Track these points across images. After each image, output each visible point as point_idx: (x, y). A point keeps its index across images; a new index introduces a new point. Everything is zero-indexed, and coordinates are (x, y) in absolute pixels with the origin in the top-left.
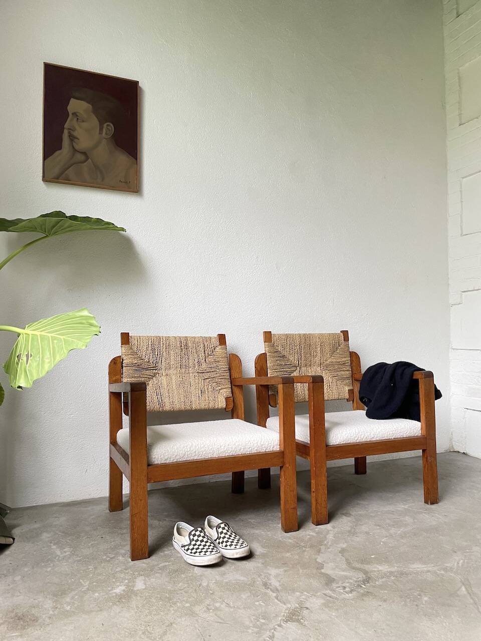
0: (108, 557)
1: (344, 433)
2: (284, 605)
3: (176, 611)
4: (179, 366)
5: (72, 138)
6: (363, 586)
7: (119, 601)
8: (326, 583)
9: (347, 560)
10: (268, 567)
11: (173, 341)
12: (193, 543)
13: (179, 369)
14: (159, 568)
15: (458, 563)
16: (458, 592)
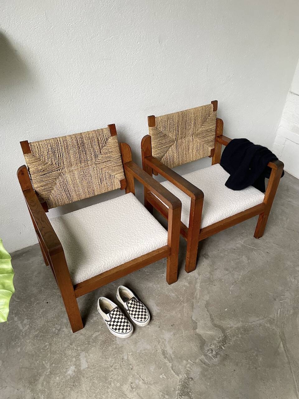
0: (56, 329)
2: (178, 377)
3: (112, 392)
4: (79, 162)
6: (223, 347)
7: (74, 386)
8: (201, 347)
9: (211, 315)
10: (163, 331)
11: (70, 141)
12: (113, 320)
13: (80, 164)
14: (92, 339)
15: (277, 313)
16: (279, 350)
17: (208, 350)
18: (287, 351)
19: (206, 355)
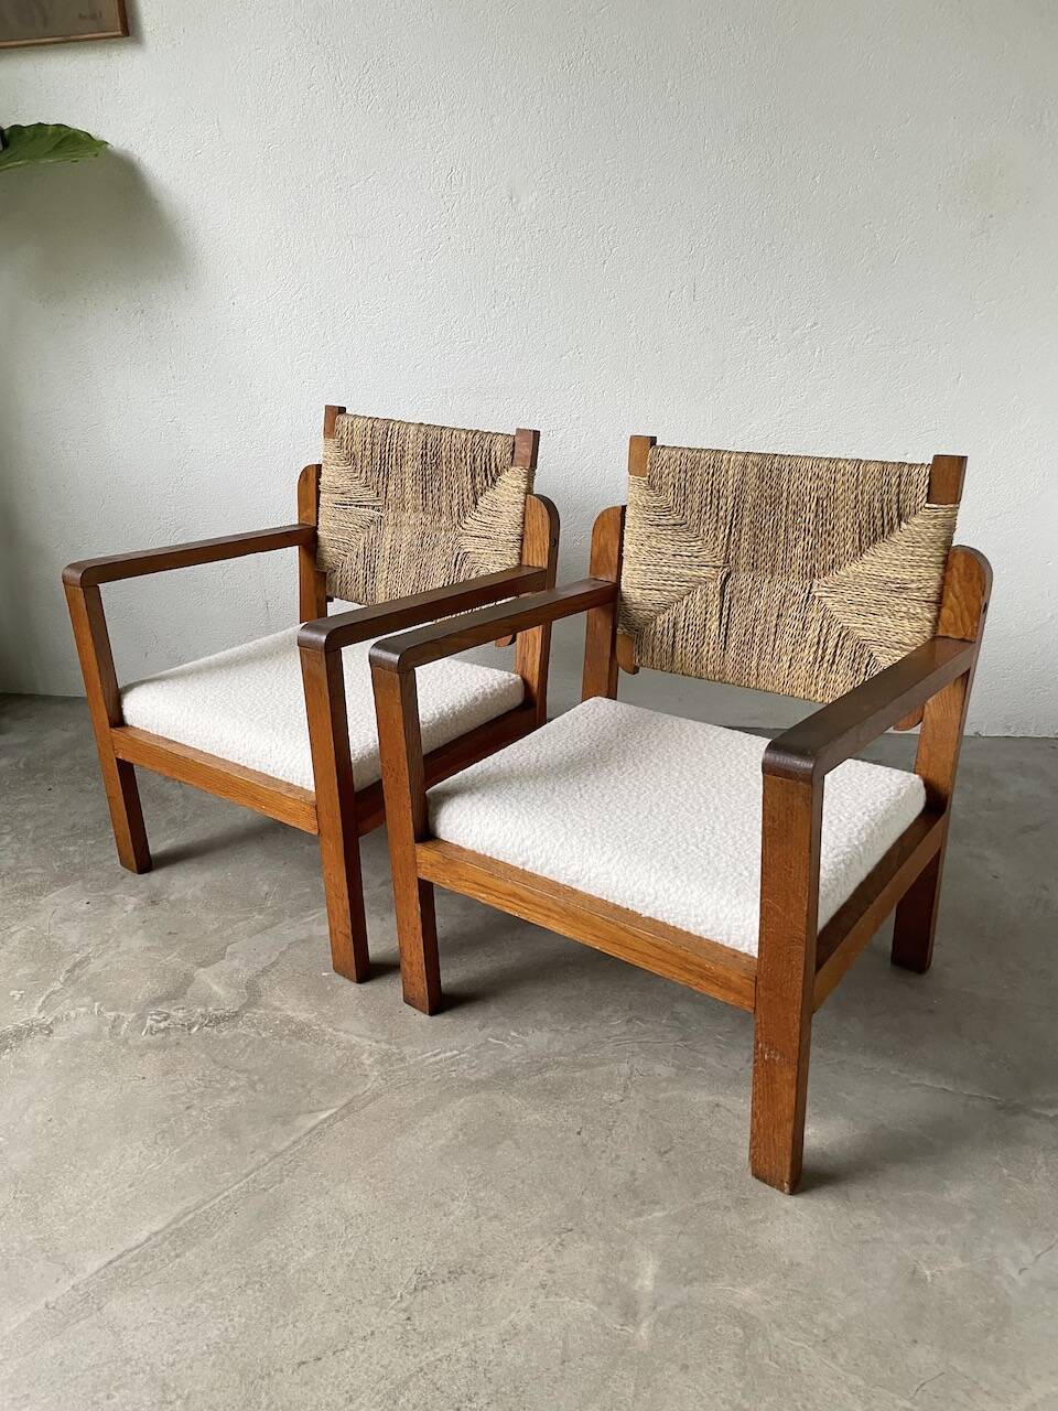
2: (35, 1013)
6: (195, 1029)
8: (158, 998)
10: (141, 931)
15: (435, 1055)
16: (300, 1118)
17: (159, 1014)
18: (317, 1132)
19: (141, 1017)
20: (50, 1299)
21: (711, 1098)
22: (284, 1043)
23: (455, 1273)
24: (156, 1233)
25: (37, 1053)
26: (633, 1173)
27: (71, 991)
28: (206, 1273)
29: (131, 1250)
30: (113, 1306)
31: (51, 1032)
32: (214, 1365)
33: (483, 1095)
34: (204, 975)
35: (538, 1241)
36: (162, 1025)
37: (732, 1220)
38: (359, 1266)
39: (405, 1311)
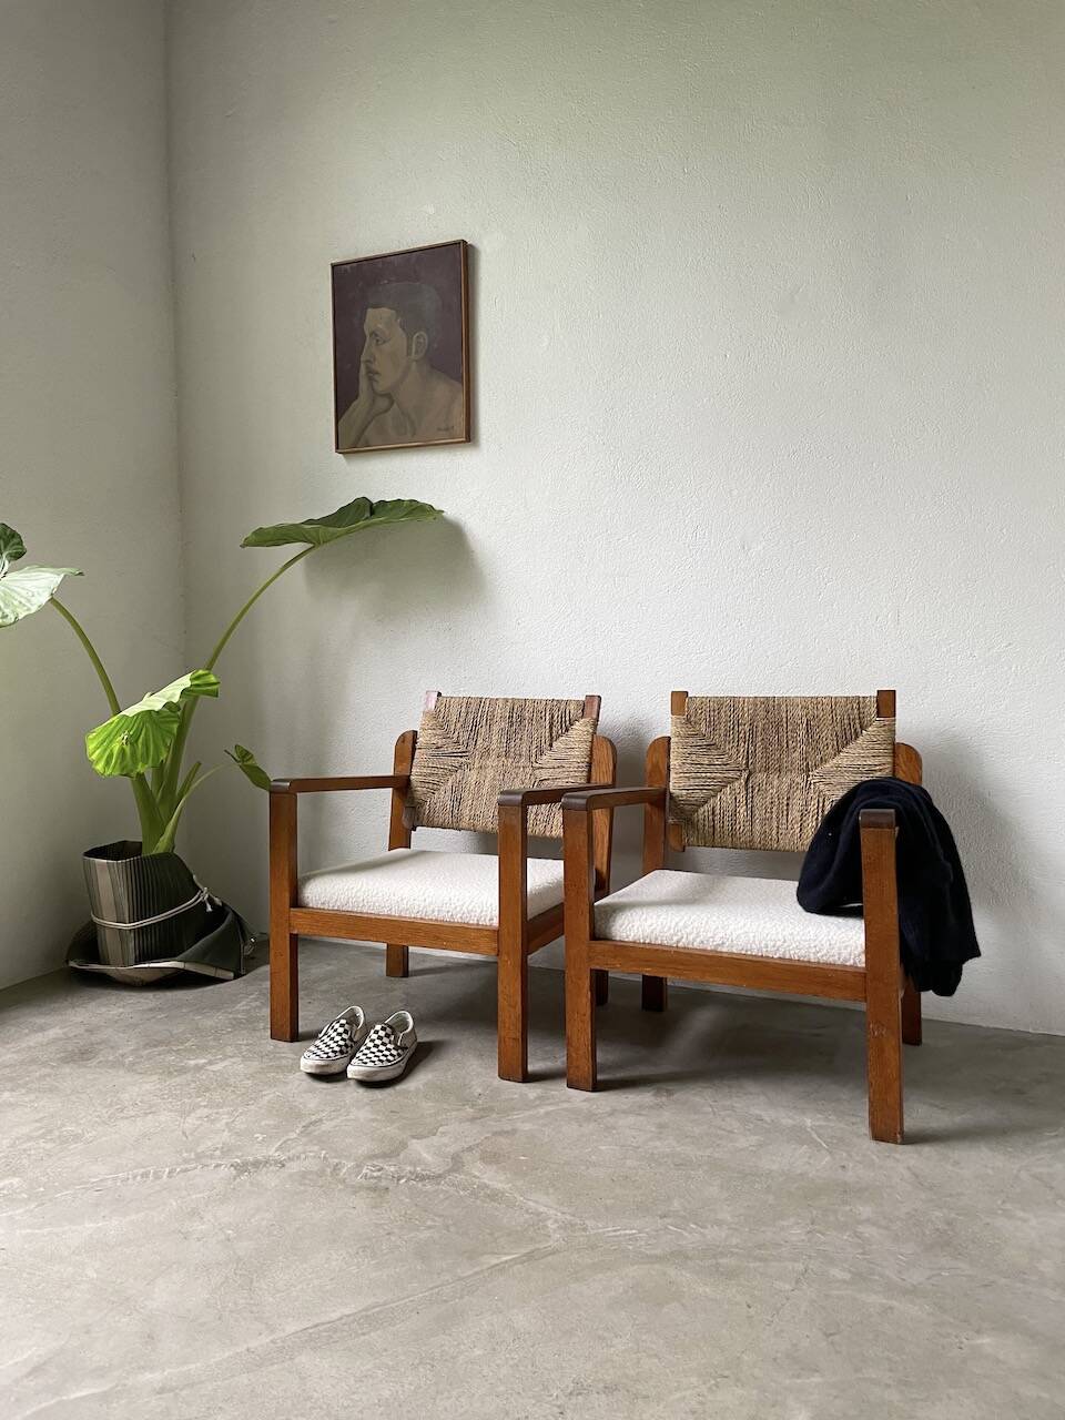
1: (649, 922)
5: (372, 374)
10: (368, 1107)
11: (501, 706)
16: (486, 1256)
17: (374, 1166)
18: (500, 1269)
19: (359, 1166)
20: (250, 1345)
21: (884, 1301)
22: (478, 1202)
23: (609, 1389)
24: (348, 1316)
25: (269, 1178)
26: (795, 1345)
27: (304, 1140)
28: (386, 1350)
29: (323, 1324)
30: (303, 1359)
31: (283, 1166)
32: (382, 1414)
33: (657, 1266)
34: (416, 1145)
35: (694, 1380)
36: (375, 1174)
37: (893, 1396)
38: (521, 1368)
39: (559, 1407)
